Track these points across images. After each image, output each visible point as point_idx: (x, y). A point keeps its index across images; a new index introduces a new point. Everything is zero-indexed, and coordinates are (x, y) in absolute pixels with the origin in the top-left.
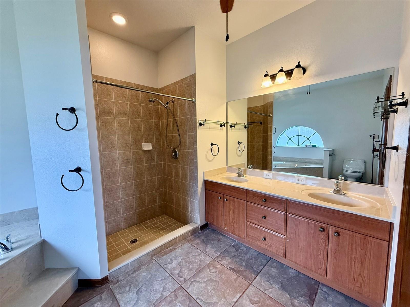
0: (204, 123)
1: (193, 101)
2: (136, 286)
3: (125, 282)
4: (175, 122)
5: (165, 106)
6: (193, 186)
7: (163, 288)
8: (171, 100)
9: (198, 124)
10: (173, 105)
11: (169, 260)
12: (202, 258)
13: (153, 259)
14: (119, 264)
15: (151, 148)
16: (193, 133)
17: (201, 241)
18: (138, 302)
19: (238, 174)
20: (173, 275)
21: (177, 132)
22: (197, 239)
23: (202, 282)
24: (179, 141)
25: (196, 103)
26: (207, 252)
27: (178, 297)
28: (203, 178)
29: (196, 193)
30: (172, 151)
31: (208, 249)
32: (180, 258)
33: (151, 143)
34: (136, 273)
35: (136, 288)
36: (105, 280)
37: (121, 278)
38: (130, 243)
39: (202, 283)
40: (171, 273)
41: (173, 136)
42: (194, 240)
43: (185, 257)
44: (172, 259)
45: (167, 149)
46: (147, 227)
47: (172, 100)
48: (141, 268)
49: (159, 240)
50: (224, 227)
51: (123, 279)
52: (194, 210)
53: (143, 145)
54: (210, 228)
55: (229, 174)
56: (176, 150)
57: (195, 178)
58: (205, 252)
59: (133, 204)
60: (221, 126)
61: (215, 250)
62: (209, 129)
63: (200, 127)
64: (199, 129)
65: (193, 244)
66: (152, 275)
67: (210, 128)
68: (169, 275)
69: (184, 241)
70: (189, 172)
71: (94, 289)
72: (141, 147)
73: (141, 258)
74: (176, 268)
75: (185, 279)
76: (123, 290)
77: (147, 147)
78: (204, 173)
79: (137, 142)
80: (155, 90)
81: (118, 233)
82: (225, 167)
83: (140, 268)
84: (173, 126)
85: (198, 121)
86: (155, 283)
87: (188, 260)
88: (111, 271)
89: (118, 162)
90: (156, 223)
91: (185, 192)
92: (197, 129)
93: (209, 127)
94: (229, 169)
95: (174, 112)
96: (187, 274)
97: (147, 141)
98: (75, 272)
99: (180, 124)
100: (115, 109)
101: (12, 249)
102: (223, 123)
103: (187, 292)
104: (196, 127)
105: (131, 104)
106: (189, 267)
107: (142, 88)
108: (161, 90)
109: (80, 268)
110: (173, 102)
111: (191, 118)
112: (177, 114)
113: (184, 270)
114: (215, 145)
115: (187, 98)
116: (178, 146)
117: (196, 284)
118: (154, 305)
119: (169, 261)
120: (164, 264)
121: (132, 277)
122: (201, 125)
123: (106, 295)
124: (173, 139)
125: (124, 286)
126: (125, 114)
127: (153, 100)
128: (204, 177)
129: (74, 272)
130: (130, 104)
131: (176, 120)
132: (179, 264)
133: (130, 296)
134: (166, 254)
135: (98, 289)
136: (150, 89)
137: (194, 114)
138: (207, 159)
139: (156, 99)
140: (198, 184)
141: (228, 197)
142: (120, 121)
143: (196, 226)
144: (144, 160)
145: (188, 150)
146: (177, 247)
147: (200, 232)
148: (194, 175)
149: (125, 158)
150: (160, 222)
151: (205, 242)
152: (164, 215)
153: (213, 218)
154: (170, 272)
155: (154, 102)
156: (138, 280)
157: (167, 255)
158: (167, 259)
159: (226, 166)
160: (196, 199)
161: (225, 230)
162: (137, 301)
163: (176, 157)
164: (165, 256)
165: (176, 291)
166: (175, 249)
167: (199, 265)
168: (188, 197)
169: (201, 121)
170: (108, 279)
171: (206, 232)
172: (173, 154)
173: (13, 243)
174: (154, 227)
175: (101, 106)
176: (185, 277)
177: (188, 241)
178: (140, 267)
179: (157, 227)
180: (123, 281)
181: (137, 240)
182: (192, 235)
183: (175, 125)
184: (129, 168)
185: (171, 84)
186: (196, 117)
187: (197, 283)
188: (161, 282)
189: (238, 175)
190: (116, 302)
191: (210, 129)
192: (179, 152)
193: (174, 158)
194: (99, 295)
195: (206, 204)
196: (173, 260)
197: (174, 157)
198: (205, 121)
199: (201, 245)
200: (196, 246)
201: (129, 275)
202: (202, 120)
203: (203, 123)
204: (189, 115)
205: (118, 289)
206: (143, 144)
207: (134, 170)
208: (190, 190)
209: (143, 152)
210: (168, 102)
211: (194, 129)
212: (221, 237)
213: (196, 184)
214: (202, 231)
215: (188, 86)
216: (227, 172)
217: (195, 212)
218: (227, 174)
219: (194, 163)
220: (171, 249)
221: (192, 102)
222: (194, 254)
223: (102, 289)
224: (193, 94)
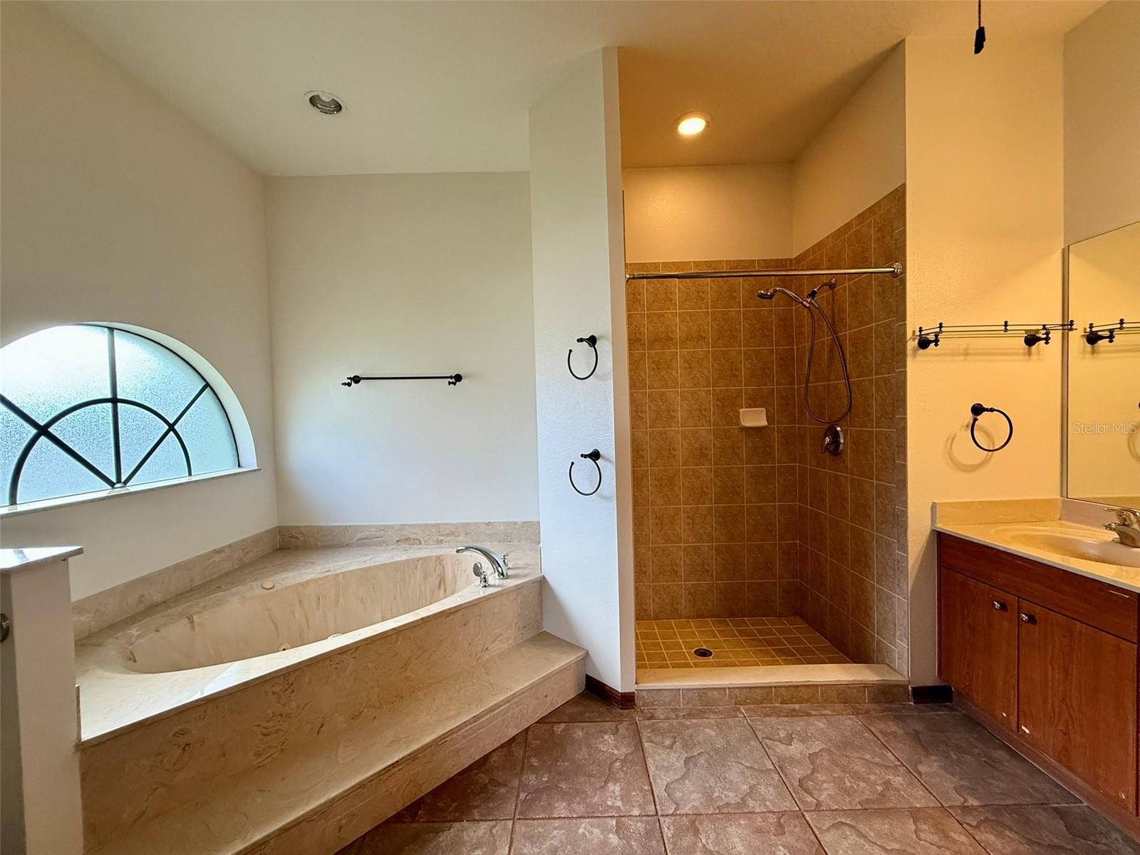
0: (936, 336)
1: (893, 271)
2: (686, 746)
3: (665, 725)
4: (838, 344)
5: (805, 303)
6: (889, 545)
7: (751, 788)
8: (825, 281)
9: (912, 344)
10: (833, 297)
11: (782, 734)
12: (898, 780)
13: (739, 710)
14: (661, 680)
15: (763, 422)
16: (894, 372)
17: (907, 733)
18: (684, 781)
19: (1120, 533)
20: (786, 775)
21: (841, 374)
22: (892, 721)
23: (876, 844)
24: (846, 402)
25: (905, 276)
26: (919, 773)
27: (787, 834)
28: (929, 524)
29: (898, 569)
30: (824, 431)
31: (931, 766)
32: (817, 743)
33: (764, 409)
34: (694, 721)
35: (686, 752)
36: (627, 701)
37: (660, 713)
38: (696, 652)
39: (876, 846)
40: (781, 768)
41: (828, 387)
42: (878, 718)
43: (833, 749)
44: (792, 735)
45: (812, 425)
46: (741, 633)
47: (830, 281)
48: (707, 716)
49: (762, 669)
50: (1020, 722)
51: (663, 717)
52: (891, 626)
53: (741, 413)
54: (956, 710)
55: (1071, 527)
56: (839, 429)
57: (898, 521)
58: (913, 773)
59: (710, 561)
60: (1031, 340)
61: (962, 783)
62: (967, 354)
63: (921, 351)
64: (918, 358)
65: (872, 729)
66: (728, 743)
67: (969, 351)
68: (772, 767)
69: (842, 705)
70: (878, 497)
71: (608, 707)
72: (738, 417)
73: (710, 694)
74: (799, 762)
75: (819, 804)
76: (658, 739)
77: (754, 418)
78: (934, 506)
79: (728, 406)
80: (780, 264)
81: (672, 621)
82: (1056, 499)
83: (702, 715)
84: (830, 357)
85: (914, 332)
86: (732, 766)
87: (844, 761)
88: (643, 686)
89: (680, 454)
90: (770, 632)
91: (862, 559)
92: (909, 359)
93: (966, 349)
94: (1072, 509)
95: (833, 316)
96: (828, 794)
97: (753, 403)
98: (581, 656)
99: (853, 349)
100: (678, 332)
101: (508, 577)
102: (1042, 327)
103: (816, 837)
104: (904, 354)
105: (716, 314)
106: (842, 780)
107: (745, 267)
108: (798, 261)
109: (590, 652)
110: (832, 286)
111: (888, 326)
112: (842, 320)
113: (824, 782)
114: (992, 410)
115: (875, 268)
116: (843, 417)
117: (853, 837)
118: (720, 810)
119: (782, 736)
120: (764, 736)
121: (682, 724)
122: (924, 343)
123: (627, 729)
124: (828, 395)
125: (661, 733)
126: (701, 338)
127: (769, 294)
128: (933, 520)
129: (579, 655)
130: (713, 313)
131: (840, 339)
132: (812, 757)
133: (671, 760)
134: (779, 716)
135: (614, 710)
136: (768, 264)
137: (897, 312)
138: (951, 460)
139: (778, 289)
140: (907, 541)
141: (1038, 610)
142: (690, 357)
143: (894, 679)
144: (744, 452)
145: (876, 427)
146: (814, 713)
147: (910, 705)
148: (894, 509)
149: (696, 446)
150: (781, 632)
151: (925, 744)
152: (798, 619)
153: (968, 673)
154: (778, 762)
155: (771, 297)
156: (693, 738)
157: (780, 718)
158: (779, 729)
159: (1059, 497)
160: (898, 590)
161: (1019, 736)
162: (683, 778)
163: (834, 449)
164: (774, 719)
165: (783, 815)
166: (809, 715)
167: (880, 794)
168: (873, 580)
169: (922, 333)
170: (634, 700)
171: (938, 715)
172: (828, 439)
173: (510, 568)
174: (760, 637)
175: (651, 327)
176: (821, 799)
177: (857, 713)
178: (705, 712)
179: (770, 643)
180: (662, 722)
181: (711, 654)
182: (875, 700)
183: (837, 353)
184: (705, 470)
185: (828, 237)
186: (905, 320)
187: (858, 836)
188: (748, 773)
189: (1115, 536)
190: (641, 753)
191: (968, 357)
192: (845, 432)
193: (830, 452)
194: (615, 721)
195: (943, 618)
196: (794, 740)
197: (832, 448)
198: (938, 330)
199: (905, 744)
200: (881, 739)
201: (677, 717)
202: (930, 327)
203: (932, 337)
204: (881, 317)
205: (650, 733)
206: (742, 410)
207: (717, 477)
208: (879, 556)
209: (742, 432)
210: (815, 290)
211: (895, 359)
212: (1001, 754)
213: (898, 541)
214: (920, 706)
215: (880, 230)
216: (1063, 522)
217: (895, 634)
218: (1061, 526)
219: (893, 470)
220: (794, 710)
221: (890, 277)
222: (867, 757)
223: (621, 714)
224: (895, 251)
